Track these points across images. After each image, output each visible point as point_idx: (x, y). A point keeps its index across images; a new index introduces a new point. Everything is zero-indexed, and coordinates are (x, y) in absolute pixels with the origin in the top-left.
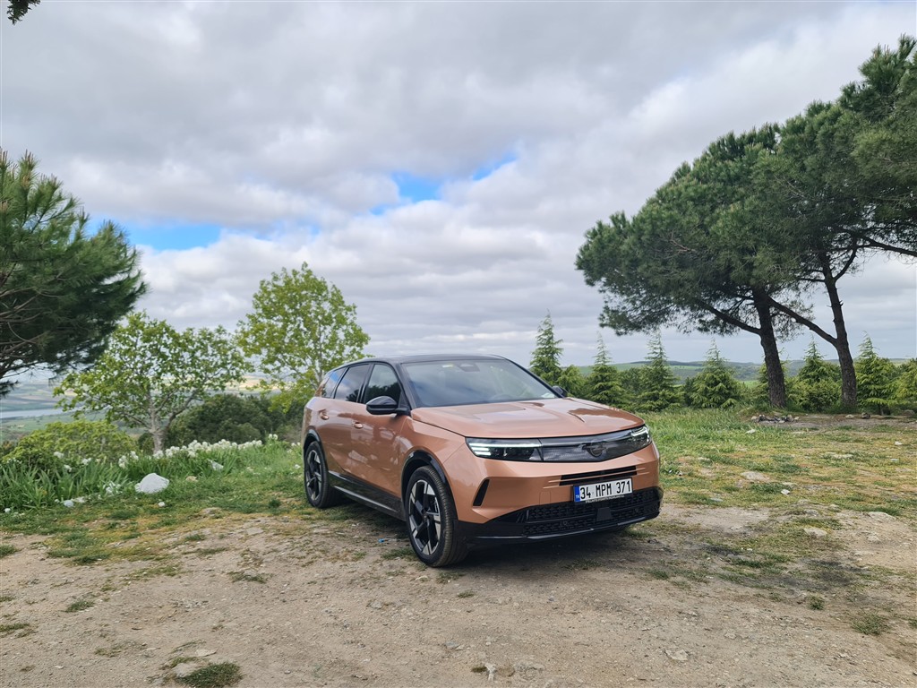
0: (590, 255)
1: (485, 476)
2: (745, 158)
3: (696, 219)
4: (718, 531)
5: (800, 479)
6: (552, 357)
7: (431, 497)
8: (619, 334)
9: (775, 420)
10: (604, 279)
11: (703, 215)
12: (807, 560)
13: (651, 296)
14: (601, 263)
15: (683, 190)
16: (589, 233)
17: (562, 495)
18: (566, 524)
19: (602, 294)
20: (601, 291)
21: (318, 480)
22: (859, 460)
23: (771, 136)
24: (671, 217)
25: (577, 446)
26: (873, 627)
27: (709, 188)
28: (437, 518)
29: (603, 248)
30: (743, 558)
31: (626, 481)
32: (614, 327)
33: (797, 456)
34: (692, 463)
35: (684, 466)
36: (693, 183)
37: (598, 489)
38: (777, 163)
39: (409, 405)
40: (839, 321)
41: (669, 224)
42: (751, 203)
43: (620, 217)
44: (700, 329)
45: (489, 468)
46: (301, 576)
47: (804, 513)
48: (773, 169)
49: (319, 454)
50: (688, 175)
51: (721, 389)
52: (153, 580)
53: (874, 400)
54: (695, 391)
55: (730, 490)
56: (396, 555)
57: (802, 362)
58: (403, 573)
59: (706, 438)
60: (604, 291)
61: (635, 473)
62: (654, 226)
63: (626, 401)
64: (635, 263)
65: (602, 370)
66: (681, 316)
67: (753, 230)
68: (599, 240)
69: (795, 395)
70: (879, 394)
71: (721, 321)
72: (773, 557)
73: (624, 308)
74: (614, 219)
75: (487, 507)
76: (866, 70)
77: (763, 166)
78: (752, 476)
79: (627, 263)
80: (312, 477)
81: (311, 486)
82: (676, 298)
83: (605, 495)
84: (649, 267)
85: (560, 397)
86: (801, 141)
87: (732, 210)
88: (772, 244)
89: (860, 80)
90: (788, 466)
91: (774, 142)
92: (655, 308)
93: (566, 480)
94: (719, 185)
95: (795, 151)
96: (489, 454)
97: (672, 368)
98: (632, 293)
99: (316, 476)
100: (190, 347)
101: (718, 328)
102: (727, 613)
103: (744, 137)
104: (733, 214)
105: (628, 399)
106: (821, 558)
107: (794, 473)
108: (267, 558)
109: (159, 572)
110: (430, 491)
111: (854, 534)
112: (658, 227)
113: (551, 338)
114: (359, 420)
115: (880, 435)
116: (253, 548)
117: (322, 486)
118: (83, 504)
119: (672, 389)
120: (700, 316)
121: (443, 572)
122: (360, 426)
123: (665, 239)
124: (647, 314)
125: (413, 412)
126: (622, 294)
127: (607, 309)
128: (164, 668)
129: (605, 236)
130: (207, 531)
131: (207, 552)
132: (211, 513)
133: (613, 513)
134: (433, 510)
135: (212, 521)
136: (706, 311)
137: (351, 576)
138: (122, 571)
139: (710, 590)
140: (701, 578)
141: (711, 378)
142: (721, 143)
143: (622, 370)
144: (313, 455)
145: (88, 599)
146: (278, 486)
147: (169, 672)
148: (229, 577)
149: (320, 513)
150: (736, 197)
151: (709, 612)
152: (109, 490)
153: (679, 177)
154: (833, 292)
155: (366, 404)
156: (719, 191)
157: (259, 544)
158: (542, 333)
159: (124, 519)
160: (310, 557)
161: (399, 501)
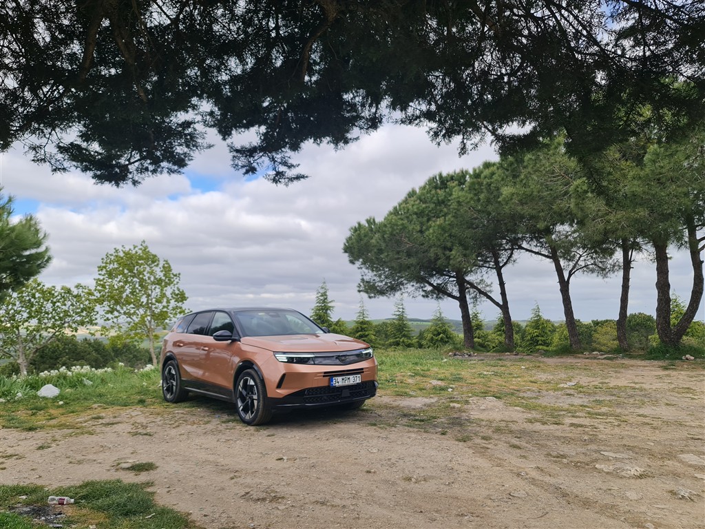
0: (352, 244)
1: (283, 372)
2: (447, 190)
3: (418, 228)
4: (409, 407)
5: (460, 384)
6: (326, 313)
7: (253, 386)
8: (370, 297)
9: (463, 355)
10: (361, 260)
11: (422, 224)
12: (447, 417)
13: (391, 273)
14: (360, 250)
15: (410, 207)
16: (352, 228)
17: (324, 382)
18: (325, 397)
19: (360, 270)
20: (359, 268)
21: (173, 385)
22: (497, 375)
23: (463, 176)
24: (403, 224)
25: (333, 357)
26: (465, 440)
27: (426, 207)
28: (255, 397)
29: (361, 240)
30: (417, 418)
31: (358, 376)
32: (367, 292)
33: (464, 373)
34: (404, 376)
35: (399, 378)
36: (417, 203)
37: (343, 379)
38: (464, 196)
39: (239, 335)
40: (503, 294)
41: (401, 229)
42: (449, 219)
43: (372, 220)
44: (423, 296)
45: (286, 368)
46: (173, 432)
47: (454, 398)
48: (461, 200)
49: (174, 368)
50: (415, 197)
51: (442, 338)
52: (80, 437)
53: (541, 347)
54: (425, 339)
55: (421, 389)
56: (229, 421)
58: (234, 429)
59: (416, 364)
60: (361, 268)
61: (363, 372)
62: (393, 230)
63: (378, 346)
64: (380, 251)
65: (363, 323)
66: (410, 287)
67: (450, 236)
68: (359, 234)
69: (489, 343)
70: (544, 344)
71: (436, 291)
72: (432, 417)
73: (374, 280)
74: (368, 221)
75: (284, 388)
77: (456, 198)
78: (435, 382)
79: (375, 250)
80: (167, 384)
81: (168, 390)
82: (406, 275)
83: (347, 383)
84: (388, 255)
85: (326, 333)
86: (478, 183)
87: (438, 223)
88: (461, 245)
90: (457, 378)
91: (466, 181)
92: (394, 281)
93: (326, 374)
94: (432, 206)
95: (475, 190)
96: (286, 360)
97: (410, 323)
98: (380, 270)
99: (172, 383)
101: (435, 296)
102: (401, 436)
103: (448, 175)
104: (439, 225)
105: (380, 344)
106: (454, 416)
107: (458, 381)
108: (149, 425)
109: (82, 433)
110: (252, 383)
111: (474, 406)
112: (395, 230)
113: (326, 299)
114: (206, 345)
115: (517, 363)
116: (138, 421)
117: (176, 388)
118: (6, 402)
119: (409, 338)
120: (422, 287)
121: (258, 427)
122: (207, 349)
123: (398, 238)
124: (389, 285)
125: (241, 339)
126: (373, 271)
127: (363, 280)
128: (113, 466)
129: (363, 232)
130: (103, 414)
131: (108, 424)
132: (99, 406)
133: (350, 393)
134: (253, 393)
135: (103, 410)
136: (426, 284)
137: (204, 431)
138: (58, 433)
139: (396, 430)
140: (393, 426)
141: (436, 330)
142: (435, 178)
143: (377, 324)
144: (170, 369)
145: (46, 444)
146: (139, 393)
147: (117, 467)
148: (128, 434)
149: (174, 405)
150: (442, 214)
151: (392, 436)
152: (20, 394)
153: (410, 197)
154: (500, 275)
155: (212, 335)
156: (433, 209)
157: (141, 419)
158: (320, 294)
159: (40, 410)
160: (177, 424)
161: (231, 391)
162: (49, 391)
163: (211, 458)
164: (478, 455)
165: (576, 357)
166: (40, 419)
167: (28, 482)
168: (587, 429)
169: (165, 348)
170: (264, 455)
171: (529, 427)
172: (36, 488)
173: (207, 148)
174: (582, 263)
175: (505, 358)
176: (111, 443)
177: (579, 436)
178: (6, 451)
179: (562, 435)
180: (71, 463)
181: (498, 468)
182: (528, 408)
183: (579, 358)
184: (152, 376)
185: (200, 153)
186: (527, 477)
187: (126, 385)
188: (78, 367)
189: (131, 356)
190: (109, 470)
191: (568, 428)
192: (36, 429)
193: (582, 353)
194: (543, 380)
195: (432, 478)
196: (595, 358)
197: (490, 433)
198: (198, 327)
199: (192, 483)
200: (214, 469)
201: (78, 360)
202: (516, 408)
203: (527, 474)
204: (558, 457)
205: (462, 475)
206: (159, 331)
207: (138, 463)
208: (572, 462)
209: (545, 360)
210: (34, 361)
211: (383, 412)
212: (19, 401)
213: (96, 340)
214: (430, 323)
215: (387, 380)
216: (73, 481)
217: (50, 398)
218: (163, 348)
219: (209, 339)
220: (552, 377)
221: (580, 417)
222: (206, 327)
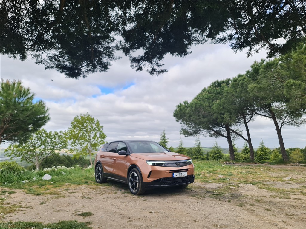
0: (177, 113)
1: (150, 170)
2: (221, 87)
3: (208, 105)
4: (209, 188)
5: (232, 177)
6: (165, 144)
7: (136, 176)
8: (186, 137)
9: (230, 163)
10: (181, 120)
11: (209, 103)
12: (229, 193)
13: (195, 126)
14: (181, 116)
15: (204, 96)
16: (177, 106)
17: (170, 175)
18: (170, 183)
19: (181, 124)
20: (180, 124)
21: (100, 175)
22: (250, 173)
23: (228, 81)
24: (200, 103)
25: (173, 163)
26: (241, 205)
27: (211, 95)
28: (137, 182)
29: (181, 111)
30: (214, 193)
31: (186, 172)
32: (184, 134)
33: (233, 172)
34: (205, 173)
35: (203, 174)
36: (207, 94)
37: (179, 174)
38: (230, 90)
39: (130, 153)
40: (248, 135)
41: (200, 105)
42: (223, 101)
43: (186, 102)
44: (210, 136)
45: (152, 168)
46: (100, 197)
47: (231, 184)
48: (228, 92)
49: (100, 168)
50: (206, 91)
51: (218, 156)
52: (59, 198)
53: (264, 160)
54: (210, 156)
55: (214, 179)
56: (125, 193)
57: (242, 148)
58: (128, 196)
59: (210, 167)
61: (188, 171)
62: (196, 106)
64: (190, 116)
65: (181, 148)
66: (204, 132)
67: (223, 108)
68: (180, 108)
69: (240, 158)
70: (266, 159)
71: (216, 134)
72: (222, 193)
73: (187, 129)
74: (185, 103)
75: (151, 178)
76: (252, 67)
77: (226, 90)
78: (220, 176)
79: (188, 116)
80: (97, 175)
81: (97, 177)
82: (202, 127)
83: (180, 176)
84: (194, 117)
85: (169, 152)
86: (236, 84)
87: (217, 102)
88: (229, 112)
89: (251, 69)
90: (230, 174)
91: (230, 83)
92: (196, 129)
93: (171, 171)
94: (214, 95)
95: (234, 87)
96: (152, 164)
97: (204, 149)
98: (190, 124)
99: (99, 174)
100: (51, 137)
101: (215, 136)
102: (208, 202)
103: (221, 81)
104: (218, 103)
106: (233, 193)
107: (231, 176)
108: (90, 194)
109: (60, 197)
110: (136, 175)
111: (242, 188)
112: (197, 106)
113: (165, 138)
114: (114, 157)
115: (258, 168)
116: (85, 192)
117: (101, 177)
118: (28, 182)
119: (203, 155)
120: (210, 132)
121: (139, 196)
122: (115, 159)
123: (199, 109)
124: (194, 131)
125: (131, 154)
126: (187, 125)
127: (182, 129)
128: (73, 213)
129: (182, 107)
130: (70, 188)
131: (72, 193)
132: (68, 184)
133: (182, 181)
134: (136, 180)
135: (70, 186)
136: (211, 131)
137: (114, 197)
138: (50, 197)
139: (205, 199)
140: (203, 197)
141: (215, 152)
142: (215, 82)
143: (188, 149)
144: (99, 168)
145: (44, 202)
146: (85, 179)
147: (75, 214)
148: (81, 198)
149: (100, 185)
150: (219, 98)
151: (204, 202)
152: (35, 178)
153: (203, 91)
154: (247, 126)
155: (117, 153)
156: (214, 96)
157: (86, 191)
158: (162, 136)
159: (43, 186)
160: (102, 193)
161: (126, 179)
162: (47, 177)
163: (118, 211)
164: (250, 214)
165: (286, 165)
166: (42, 190)
167: (35, 220)
168: (303, 201)
169: (96, 159)
170: (143, 210)
171: (273, 200)
172: (38, 223)
173: (118, 59)
174: (286, 121)
175: (251, 165)
176: (73, 202)
177: (300, 204)
178: (26, 205)
179: (291, 204)
180: (54, 211)
181: (262, 221)
182: (270, 190)
183: (288, 165)
184: (90, 171)
185: (115, 61)
186: (279, 226)
187: (79, 175)
188: (60, 166)
189: (82, 162)
190: (71, 215)
191: (294, 201)
192: (40, 194)
193: (289, 163)
194: (274, 176)
195: (229, 225)
196: (296, 166)
197: (253, 202)
198: (111, 149)
199: (109, 223)
200: (120, 216)
201: (60, 164)
202: (264, 190)
203: (278, 225)
204: (291, 216)
205: (244, 225)
206: (94, 152)
207: (84, 212)
208: (299, 218)
209: (272, 166)
210: (42, 164)
211: (197, 190)
212: (34, 182)
213: (68, 155)
214: (212, 149)
215: (197, 175)
216: (55, 220)
217: (47, 181)
218: (96, 158)
219: (116, 154)
220: (278, 175)
221: (298, 195)
222: (114, 149)
